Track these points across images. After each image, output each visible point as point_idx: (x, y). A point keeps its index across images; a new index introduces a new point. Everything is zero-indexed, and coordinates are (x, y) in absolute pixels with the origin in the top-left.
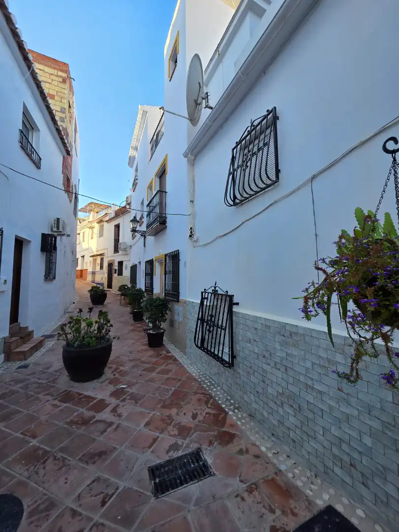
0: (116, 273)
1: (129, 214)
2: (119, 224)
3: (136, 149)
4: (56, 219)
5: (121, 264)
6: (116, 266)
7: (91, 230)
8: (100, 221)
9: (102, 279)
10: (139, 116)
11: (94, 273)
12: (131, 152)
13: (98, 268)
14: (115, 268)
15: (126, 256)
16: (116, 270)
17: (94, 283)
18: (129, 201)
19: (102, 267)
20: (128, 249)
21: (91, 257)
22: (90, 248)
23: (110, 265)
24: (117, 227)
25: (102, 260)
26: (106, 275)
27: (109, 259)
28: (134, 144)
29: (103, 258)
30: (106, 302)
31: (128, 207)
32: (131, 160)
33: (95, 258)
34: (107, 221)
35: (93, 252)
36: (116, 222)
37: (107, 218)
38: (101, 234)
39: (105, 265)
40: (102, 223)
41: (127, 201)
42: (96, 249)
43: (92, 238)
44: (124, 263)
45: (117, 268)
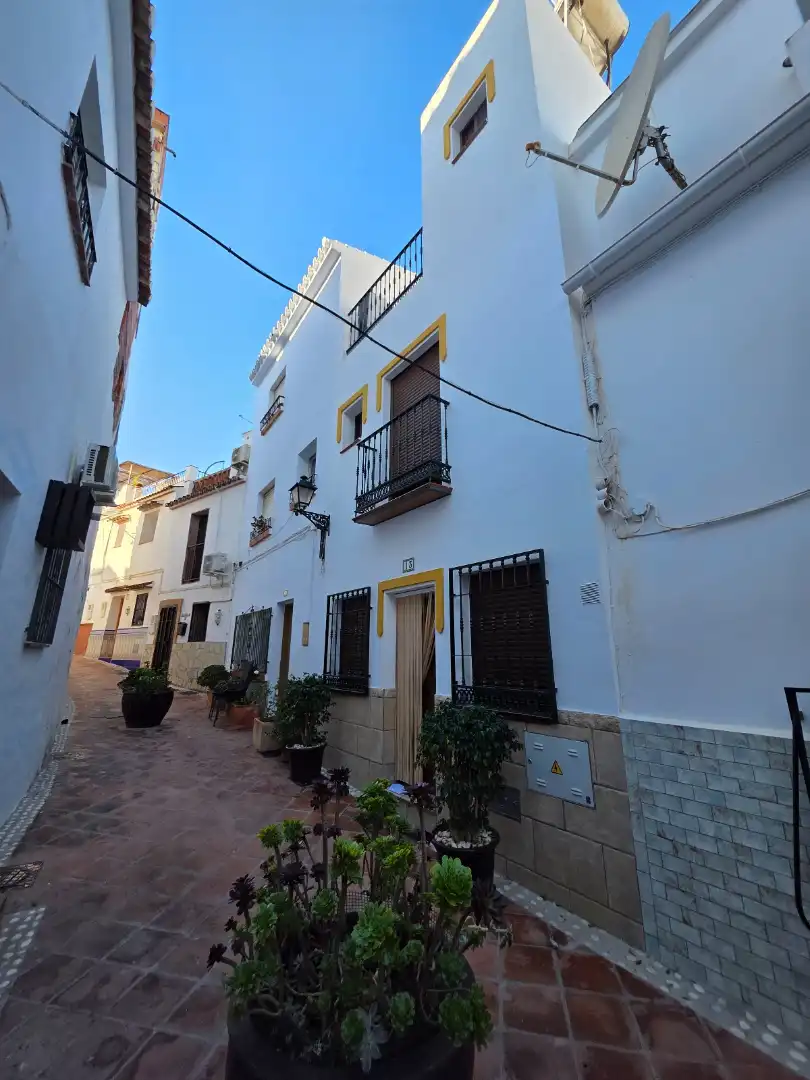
0: (183, 634)
1: (243, 486)
2: (207, 511)
3: (283, 341)
4: (98, 449)
5: (201, 610)
6: (186, 616)
7: (116, 526)
8: (149, 505)
9: (135, 651)
10: (318, 263)
11: (110, 635)
12: (269, 349)
13: (126, 620)
14: (182, 620)
15: (224, 589)
16: (185, 625)
17: (108, 660)
18: (241, 459)
19: (138, 619)
20: (229, 574)
21: (107, 591)
22: (109, 568)
23: (168, 613)
24: (201, 519)
25: (142, 601)
26: (151, 639)
27: (165, 598)
28: (281, 328)
29: (146, 596)
30: (168, 716)
31: (233, 473)
32: (263, 367)
33: (119, 594)
34: (169, 505)
35: (116, 579)
36: (197, 506)
37: (172, 498)
38: (147, 536)
39: (152, 611)
40: (155, 509)
41: (234, 459)
42: (127, 571)
43: (118, 544)
44: (211, 605)
45: (188, 621)
